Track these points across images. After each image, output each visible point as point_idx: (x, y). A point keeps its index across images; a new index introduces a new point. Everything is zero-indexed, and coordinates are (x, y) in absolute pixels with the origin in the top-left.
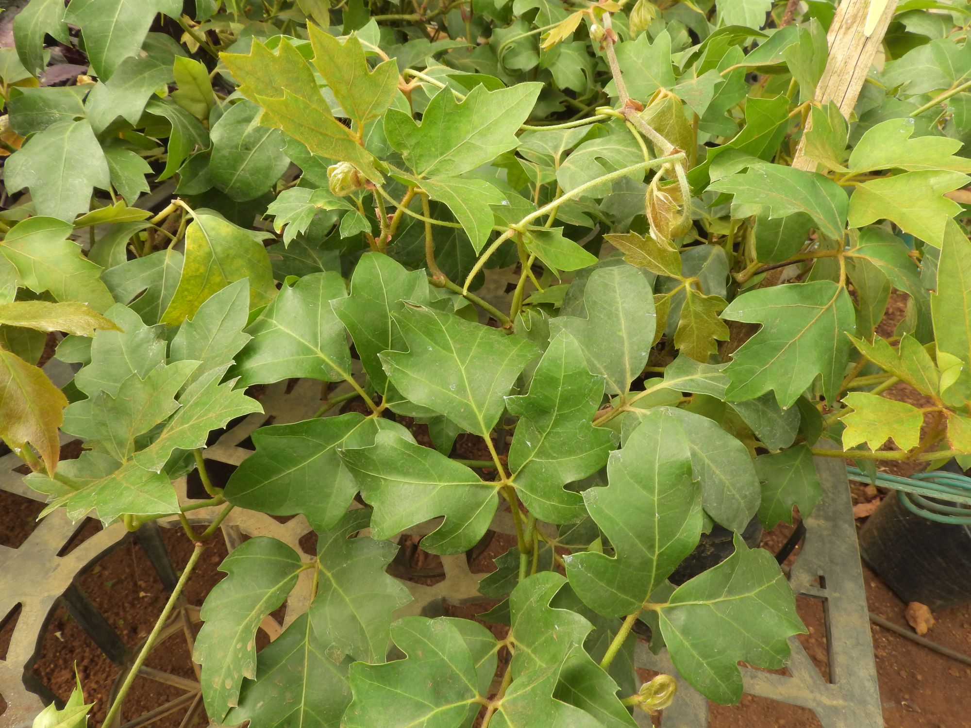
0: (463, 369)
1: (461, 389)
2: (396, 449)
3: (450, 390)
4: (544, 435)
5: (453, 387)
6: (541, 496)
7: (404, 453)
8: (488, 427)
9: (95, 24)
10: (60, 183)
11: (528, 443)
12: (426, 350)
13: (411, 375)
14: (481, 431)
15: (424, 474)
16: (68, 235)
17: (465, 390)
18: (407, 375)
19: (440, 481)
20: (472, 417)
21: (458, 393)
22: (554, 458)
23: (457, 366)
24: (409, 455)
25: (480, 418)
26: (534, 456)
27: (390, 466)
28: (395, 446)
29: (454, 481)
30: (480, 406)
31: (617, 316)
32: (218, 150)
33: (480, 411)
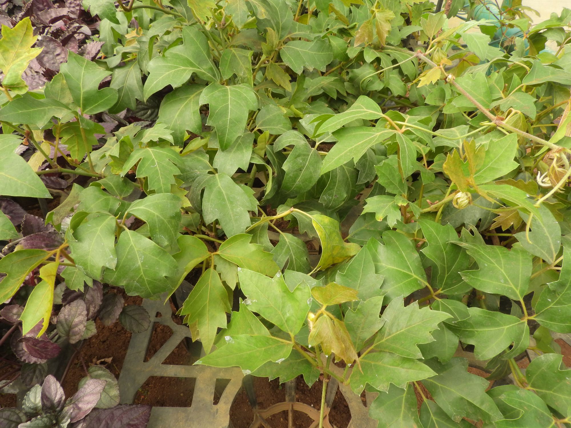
0: (503, 271)
1: (506, 281)
2: (481, 316)
3: (502, 283)
4: (561, 295)
5: (502, 281)
6: (559, 322)
7: (486, 317)
8: (521, 296)
9: (221, 123)
10: (231, 212)
11: (549, 300)
12: (484, 266)
13: (482, 280)
14: (519, 298)
15: (497, 324)
16: (250, 240)
17: (508, 281)
18: (480, 280)
19: (505, 326)
20: (514, 293)
21: (505, 283)
22: (565, 304)
23: (500, 270)
24: (489, 317)
25: (518, 292)
26: (553, 305)
27: (480, 324)
28: (480, 314)
29: (510, 324)
30: (517, 287)
31: (541, 226)
32: (287, 175)
33: (517, 289)
